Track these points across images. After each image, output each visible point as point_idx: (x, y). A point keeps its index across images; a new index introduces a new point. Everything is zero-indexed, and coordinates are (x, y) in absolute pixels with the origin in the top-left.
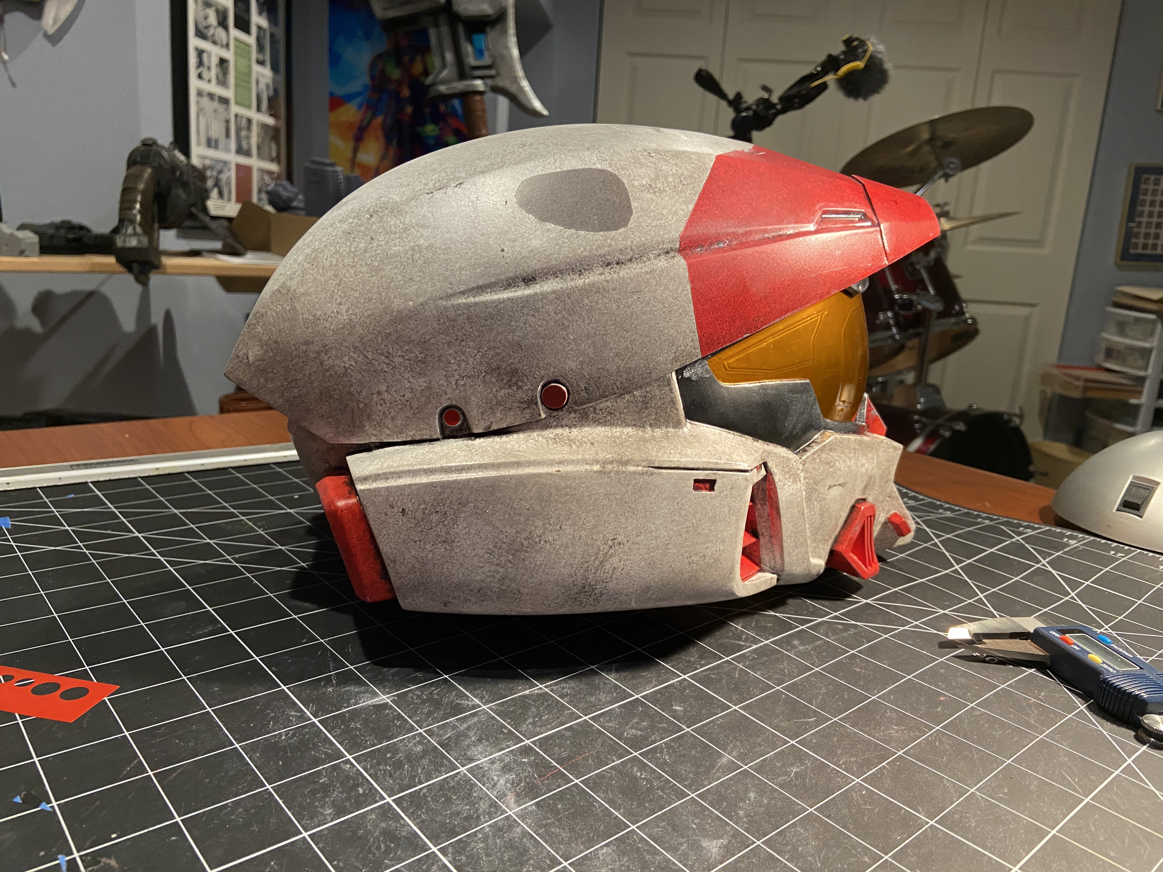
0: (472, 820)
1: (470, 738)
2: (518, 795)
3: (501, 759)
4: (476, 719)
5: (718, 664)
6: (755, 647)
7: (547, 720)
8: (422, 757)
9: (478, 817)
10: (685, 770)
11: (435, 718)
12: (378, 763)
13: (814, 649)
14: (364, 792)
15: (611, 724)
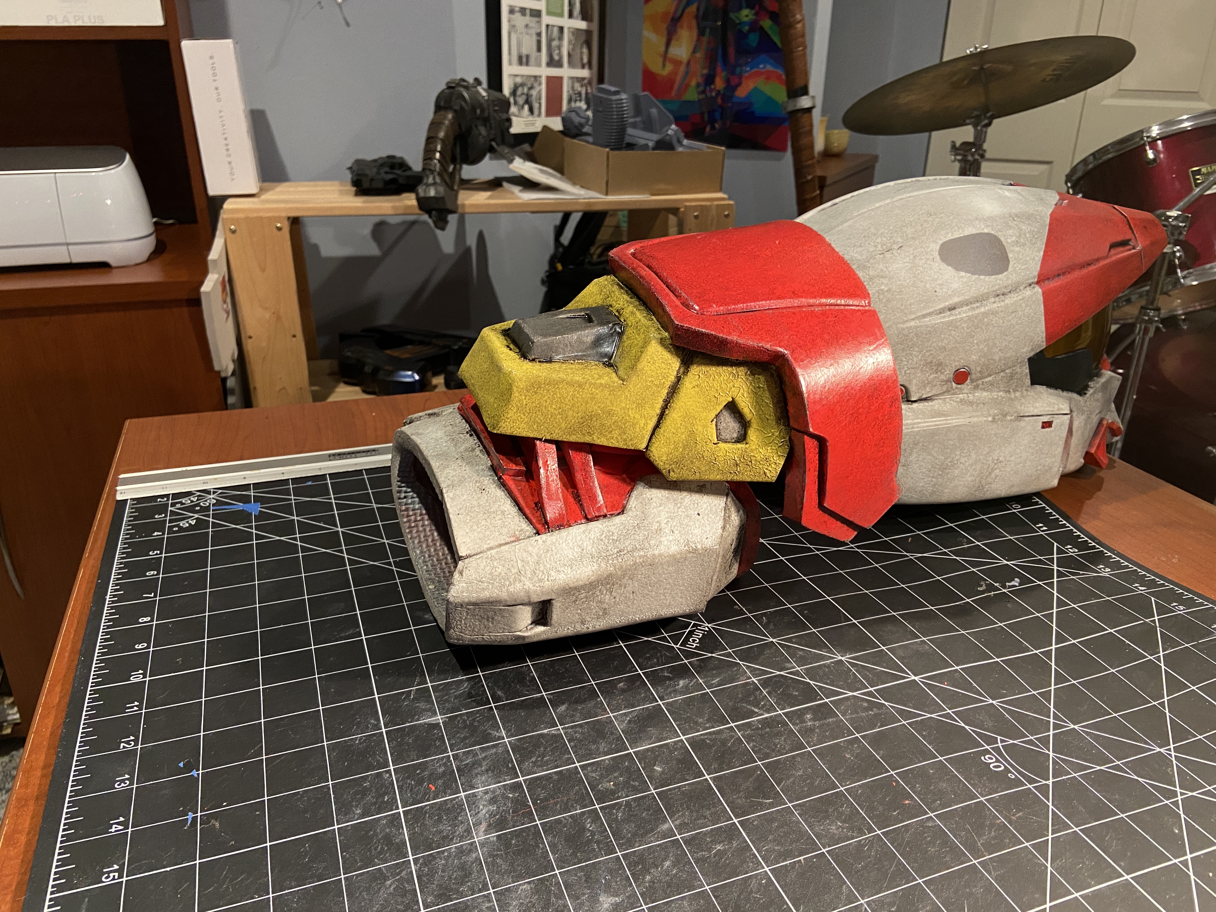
0: (447, 839)
1: (482, 767)
2: (489, 825)
3: (494, 791)
4: (494, 750)
5: (720, 729)
6: (767, 715)
7: (547, 761)
8: (439, 778)
9: (452, 839)
10: (627, 830)
11: (465, 744)
12: (408, 778)
13: (821, 726)
14: (388, 800)
15: (594, 775)
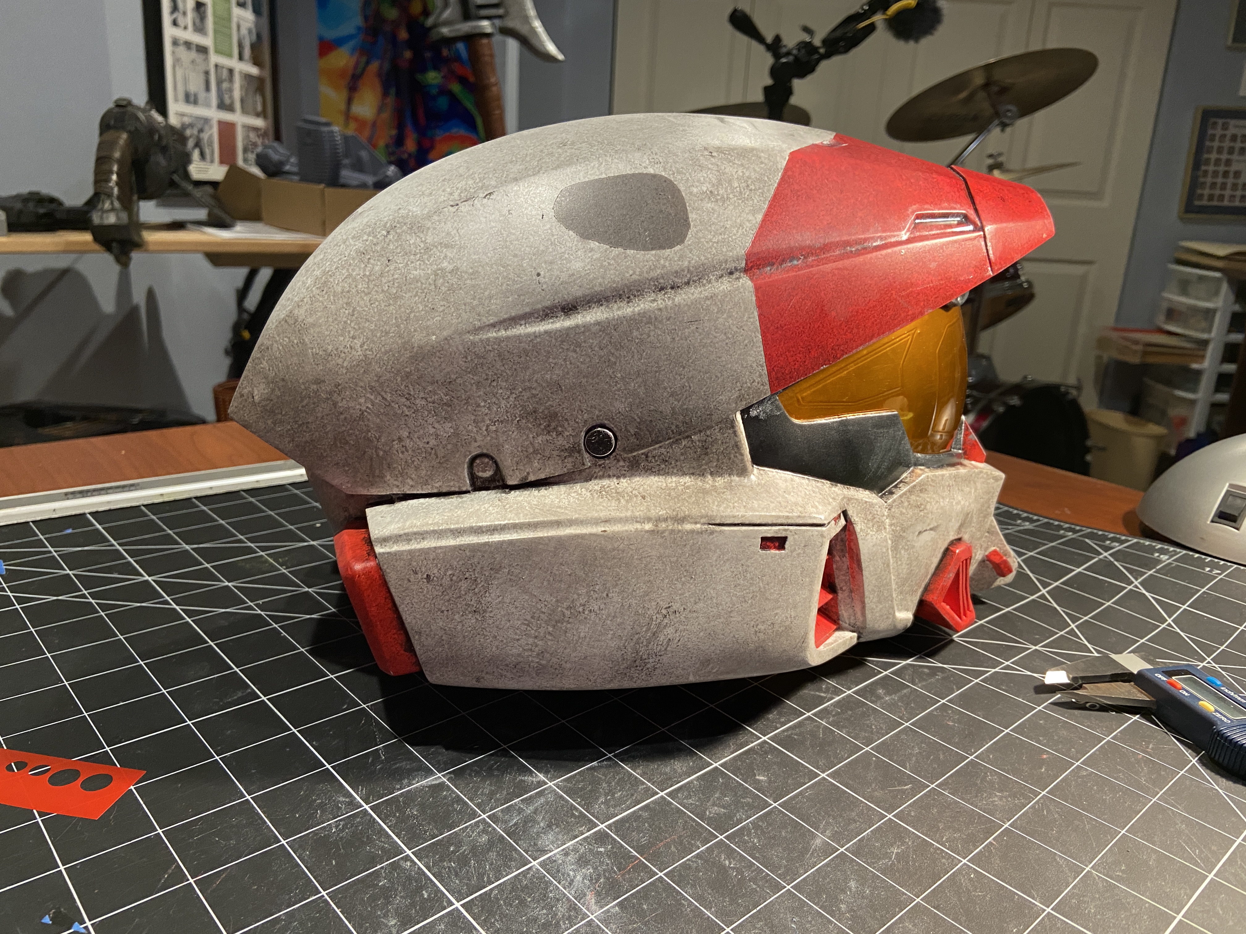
0: (551, 927)
1: (539, 824)
2: (598, 894)
3: (575, 850)
4: (542, 800)
5: (800, 722)
6: (837, 698)
7: (620, 798)
8: (489, 850)
9: (557, 924)
10: (777, 856)
11: (498, 800)
12: (442, 860)
13: (901, 699)
14: (428, 896)
15: (690, 801)
